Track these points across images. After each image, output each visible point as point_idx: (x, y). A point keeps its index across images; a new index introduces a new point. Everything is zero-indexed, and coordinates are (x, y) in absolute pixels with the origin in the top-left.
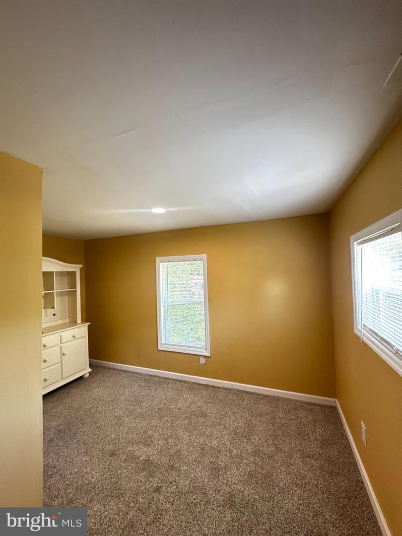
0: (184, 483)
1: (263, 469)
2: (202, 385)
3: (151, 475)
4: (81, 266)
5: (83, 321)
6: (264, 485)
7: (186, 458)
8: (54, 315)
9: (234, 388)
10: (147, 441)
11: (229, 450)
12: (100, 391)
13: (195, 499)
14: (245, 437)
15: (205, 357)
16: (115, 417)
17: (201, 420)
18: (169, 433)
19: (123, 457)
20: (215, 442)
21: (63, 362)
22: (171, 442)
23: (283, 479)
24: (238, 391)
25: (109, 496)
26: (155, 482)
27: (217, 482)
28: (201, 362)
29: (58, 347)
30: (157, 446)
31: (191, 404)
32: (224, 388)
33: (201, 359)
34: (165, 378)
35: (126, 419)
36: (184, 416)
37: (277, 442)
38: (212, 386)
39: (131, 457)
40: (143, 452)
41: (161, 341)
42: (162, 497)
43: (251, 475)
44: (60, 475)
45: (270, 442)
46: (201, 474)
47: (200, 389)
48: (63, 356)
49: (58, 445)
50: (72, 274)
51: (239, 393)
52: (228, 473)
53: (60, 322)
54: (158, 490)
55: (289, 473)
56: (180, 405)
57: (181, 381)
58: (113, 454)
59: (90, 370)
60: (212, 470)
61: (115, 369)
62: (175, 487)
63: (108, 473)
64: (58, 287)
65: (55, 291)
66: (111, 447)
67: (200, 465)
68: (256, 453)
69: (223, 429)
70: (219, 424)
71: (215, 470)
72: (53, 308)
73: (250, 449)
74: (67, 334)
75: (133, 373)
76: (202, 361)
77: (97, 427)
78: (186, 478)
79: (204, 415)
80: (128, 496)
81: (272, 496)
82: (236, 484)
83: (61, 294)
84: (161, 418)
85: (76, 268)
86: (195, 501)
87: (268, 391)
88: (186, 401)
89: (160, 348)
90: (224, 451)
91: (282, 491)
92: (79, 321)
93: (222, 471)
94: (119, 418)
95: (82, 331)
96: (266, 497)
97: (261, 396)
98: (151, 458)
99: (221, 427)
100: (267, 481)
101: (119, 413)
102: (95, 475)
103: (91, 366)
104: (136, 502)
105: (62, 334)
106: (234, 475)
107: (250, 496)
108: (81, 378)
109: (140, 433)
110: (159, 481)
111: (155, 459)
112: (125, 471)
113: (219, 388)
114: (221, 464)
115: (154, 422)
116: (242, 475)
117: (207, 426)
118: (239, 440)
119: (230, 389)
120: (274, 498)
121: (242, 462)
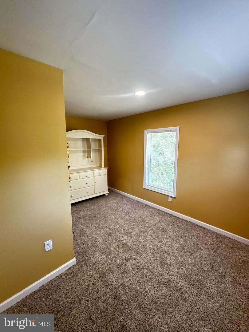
0: (142, 263)
1: (197, 276)
2: (168, 214)
3: (126, 251)
4: (104, 136)
5: (105, 166)
6: (194, 285)
7: (147, 250)
8: (92, 162)
9: (190, 221)
10: (128, 235)
11: (175, 256)
12: (110, 204)
13: (146, 273)
14: (189, 253)
15: (172, 197)
16: (115, 218)
17: (162, 233)
18: (141, 234)
19: (114, 238)
20: (168, 248)
21: (95, 185)
22: (141, 239)
23: (211, 288)
24: (192, 223)
25: (104, 252)
26: (127, 255)
27: (162, 270)
28: (169, 200)
29: (93, 178)
30: (132, 238)
31: (158, 223)
32: (183, 219)
33: (169, 198)
34: (147, 205)
35: (120, 220)
36: (152, 228)
37: (214, 265)
38: (174, 216)
39: (118, 239)
40: (124, 239)
41: (145, 183)
42: (129, 264)
43: (186, 276)
44: (87, 235)
45: (209, 262)
46: (154, 262)
47: (166, 216)
48: (95, 183)
49: (88, 223)
50: (99, 140)
51: (193, 226)
52: (171, 268)
53: (95, 166)
54: (127, 260)
55: (218, 287)
56: (151, 221)
57: (155, 209)
58: (110, 235)
59: (109, 192)
60: (161, 262)
61: (121, 194)
62: (137, 262)
63: (106, 243)
64: (93, 147)
65: (91, 149)
66: (110, 231)
67: (154, 257)
68: (195, 264)
69: (175, 243)
70: (173, 239)
71: (163, 263)
72: (91, 158)
73: (191, 260)
74: (97, 172)
75: (129, 198)
76: (170, 199)
77: (106, 220)
78: (144, 260)
79: (164, 231)
80: (112, 256)
81: (199, 294)
82: (174, 276)
83: (95, 151)
84: (138, 225)
85: (101, 137)
86: (146, 274)
87: (217, 230)
88: (154, 221)
89: (144, 187)
90: (172, 255)
91: (208, 295)
92: (103, 166)
93: (167, 266)
94: (117, 219)
95: (104, 172)
96: (193, 293)
97: (210, 232)
98: (128, 243)
99: (174, 241)
100: (197, 284)
101: (117, 216)
102: (100, 241)
103: (109, 190)
104: (115, 261)
105: (94, 172)
106: (174, 270)
107: (182, 287)
108: (104, 195)
109: (125, 229)
110: (129, 256)
111: (130, 244)
112: (114, 244)
113: (179, 218)
114: (167, 261)
115: (134, 226)
116: (180, 273)
117: (165, 238)
118: (184, 253)
119: (187, 221)
120: (199, 296)
121: (182, 266)
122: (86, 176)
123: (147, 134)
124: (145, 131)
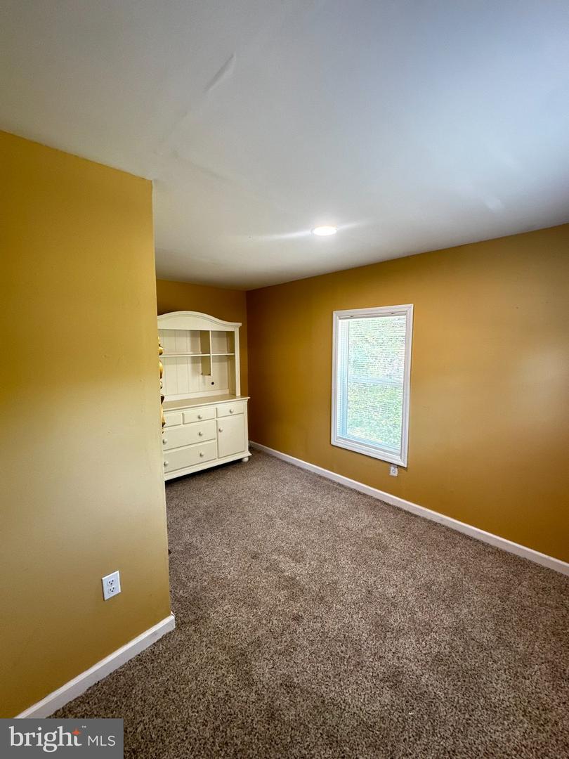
0: (332, 625)
1: (465, 660)
2: (390, 505)
3: (293, 597)
4: (240, 324)
5: (243, 395)
6: (459, 683)
7: (343, 595)
8: (213, 383)
9: (443, 523)
10: (297, 557)
11: (410, 609)
12: (256, 481)
13: (342, 652)
14: (444, 601)
15: (398, 466)
16: (267, 515)
17: (376, 553)
18: (328, 555)
19: (266, 564)
20: (392, 590)
21: (219, 438)
22: (328, 567)
23: (499, 690)
24: (448, 529)
25: (241, 601)
26: (296, 608)
27: (381, 644)
28: (392, 474)
29: (214, 421)
30: (308, 566)
31: (366, 527)
32: (424, 519)
33: (392, 468)
34: (339, 484)
35: (278, 521)
36: (353, 541)
37: (504, 631)
38: (405, 511)
39: (273, 568)
40: (289, 567)
41: (335, 433)
42: (300, 630)
43: (438, 659)
44: (201, 558)
45: (490, 625)
46: (360, 626)
47: (385, 510)
48: (219, 433)
49: (204, 527)
50: (230, 335)
51: (449, 534)
52: (401, 641)
53: (219, 393)
54: (297, 618)
55: (515, 688)
56: (350, 525)
57: (359, 493)
58: (255, 557)
59: (250, 454)
60: (377, 625)
61: (278, 459)
62: (319, 625)
63: (246, 576)
64: (216, 349)
65: (211, 355)
66: (255, 548)
67: (360, 612)
68: (458, 630)
69: (409, 577)
70: (405, 568)
71: (381, 628)
72: (210, 375)
73: (448, 621)
74: (225, 407)
75: (299, 468)
76: (394, 472)
77: (245, 521)
78: (337, 620)
79: (383, 547)
80: (262, 610)
81: (471, 707)
82: (410, 661)
83: (221, 359)
84: (321, 533)
85: (234, 327)
86: (342, 655)
87: (507, 544)
88: (362, 520)
89: (333, 443)
90: (402, 608)
91: (491, 708)
92: (238, 393)
93: (392, 633)
94: (271, 518)
95: (240, 406)
96: (458, 703)
97: (490, 550)
98: (298, 578)
99: (407, 572)
100: (467, 680)
101: (273, 512)
102: (231, 573)
103: (251, 449)
104: (269, 621)
105: (219, 406)
106: (409, 645)
107: (430, 688)
108: (240, 461)
109: (291, 543)
110: (301, 609)
111: (303, 581)
112: (264, 581)
113: (416, 516)
114: (393, 622)
115: (312, 536)
116: (424, 652)
117: (384, 564)
118: (431, 602)
119: (436, 524)
120: (473, 711)
121: (427, 635)
122: (199, 418)
123: (340, 321)
124: (335, 313)
